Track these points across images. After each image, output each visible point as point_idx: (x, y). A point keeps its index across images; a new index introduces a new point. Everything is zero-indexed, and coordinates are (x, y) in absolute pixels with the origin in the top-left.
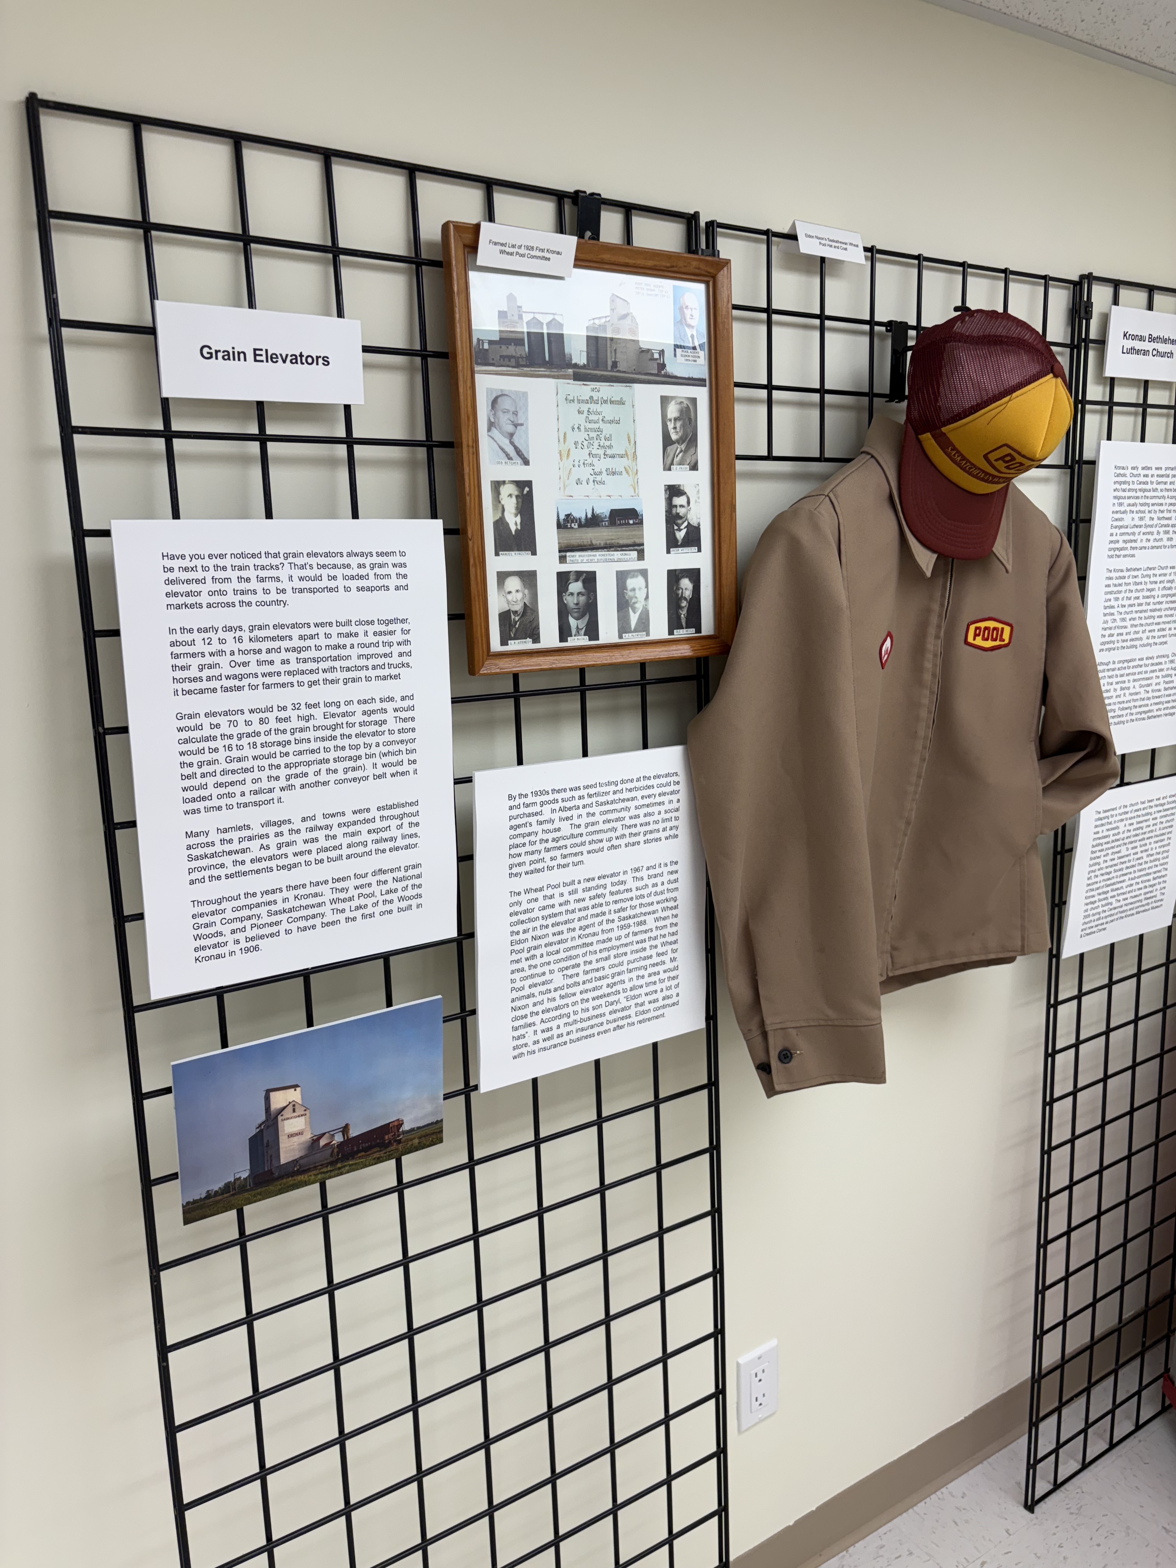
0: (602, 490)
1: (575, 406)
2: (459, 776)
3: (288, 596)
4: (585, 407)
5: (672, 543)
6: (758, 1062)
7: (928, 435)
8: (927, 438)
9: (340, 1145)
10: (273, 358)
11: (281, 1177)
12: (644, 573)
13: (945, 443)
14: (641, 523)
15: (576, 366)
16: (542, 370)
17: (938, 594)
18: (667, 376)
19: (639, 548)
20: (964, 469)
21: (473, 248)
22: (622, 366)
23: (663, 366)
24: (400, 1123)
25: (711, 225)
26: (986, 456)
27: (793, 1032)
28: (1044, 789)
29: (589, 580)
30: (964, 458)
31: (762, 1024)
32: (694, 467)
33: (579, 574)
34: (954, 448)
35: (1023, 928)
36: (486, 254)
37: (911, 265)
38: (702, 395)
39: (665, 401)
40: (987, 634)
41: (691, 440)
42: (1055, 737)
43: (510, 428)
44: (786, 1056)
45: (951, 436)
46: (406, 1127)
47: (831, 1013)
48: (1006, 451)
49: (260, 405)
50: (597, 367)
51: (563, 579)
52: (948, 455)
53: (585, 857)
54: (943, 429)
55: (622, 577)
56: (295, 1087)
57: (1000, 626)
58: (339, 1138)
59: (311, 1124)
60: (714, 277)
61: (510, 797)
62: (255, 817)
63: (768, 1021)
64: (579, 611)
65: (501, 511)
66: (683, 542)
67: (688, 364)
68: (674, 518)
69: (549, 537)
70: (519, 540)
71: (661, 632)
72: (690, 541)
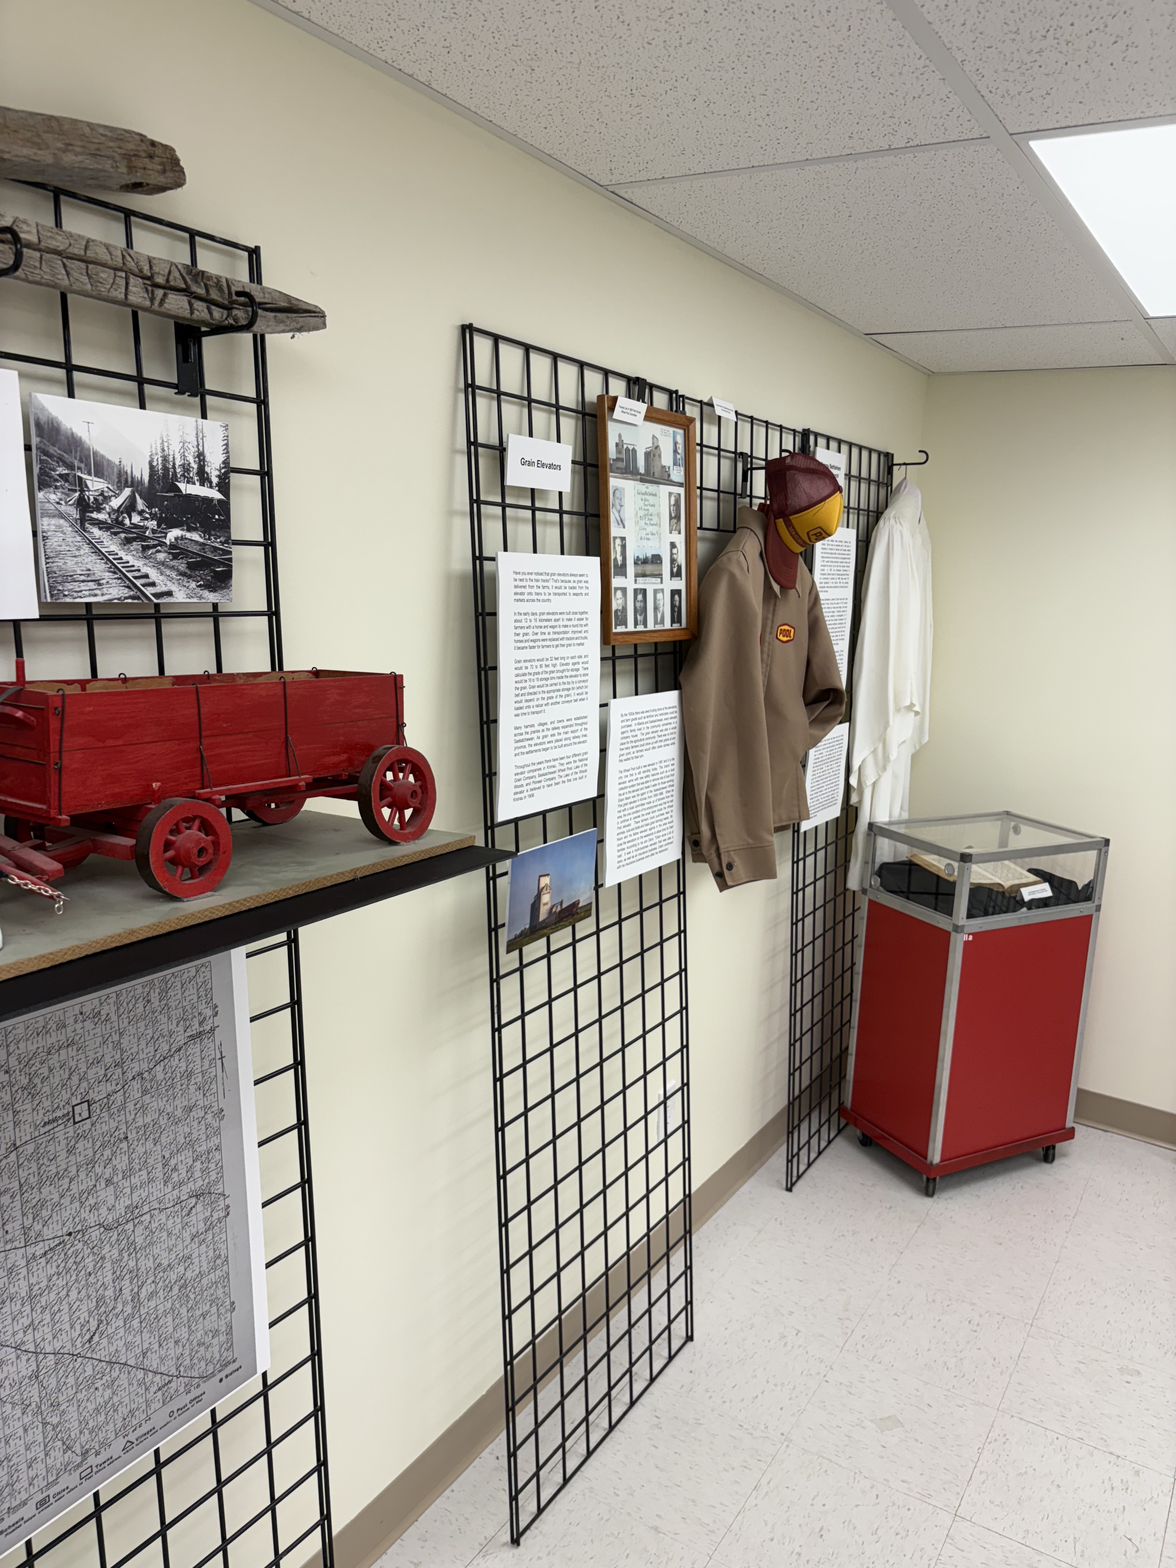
0: (649, 543)
1: (640, 496)
2: (602, 703)
3: (552, 597)
4: (644, 497)
5: (673, 575)
6: (715, 872)
7: (781, 520)
8: (780, 522)
9: (560, 912)
10: (543, 465)
11: (539, 930)
12: (662, 590)
13: (789, 524)
14: (661, 563)
15: (640, 474)
16: (630, 476)
17: (771, 609)
18: (671, 481)
19: (660, 576)
20: (794, 539)
21: (612, 409)
22: (656, 475)
23: (669, 475)
24: (578, 902)
25: (683, 396)
26: (808, 533)
27: (732, 853)
28: (810, 723)
29: (644, 592)
30: (797, 533)
31: (718, 849)
32: (679, 533)
33: (641, 589)
34: (793, 528)
35: (799, 806)
36: (617, 414)
37: (747, 421)
38: (681, 491)
39: (670, 494)
40: (786, 633)
41: (678, 517)
42: (813, 693)
43: (619, 507)
44: (730, 867)
45: (793, 521)
46: (581, 905)
47: (751, 841)
48: (819, 530)
49: (533, 490)
50: (647, 476)
51: (636, 590)
52: (789, 531)
53: (644, 753)
54: (791, 517)
55: (656, 592)
56: (548, 875)
57: (789, 628)
58: (559, 909)
59: (551, 898)
60: (688, 427)
61: (622, 715)
62: (535, 719)
63: (722, 847)
64: (641, 611)
65: (615, 553)
66: (676, 574)
67: (677, 475)
68: (673, 561)
69: (631, 569)
70: (622, 570)
71: (667, 625)
72: (678, 574)
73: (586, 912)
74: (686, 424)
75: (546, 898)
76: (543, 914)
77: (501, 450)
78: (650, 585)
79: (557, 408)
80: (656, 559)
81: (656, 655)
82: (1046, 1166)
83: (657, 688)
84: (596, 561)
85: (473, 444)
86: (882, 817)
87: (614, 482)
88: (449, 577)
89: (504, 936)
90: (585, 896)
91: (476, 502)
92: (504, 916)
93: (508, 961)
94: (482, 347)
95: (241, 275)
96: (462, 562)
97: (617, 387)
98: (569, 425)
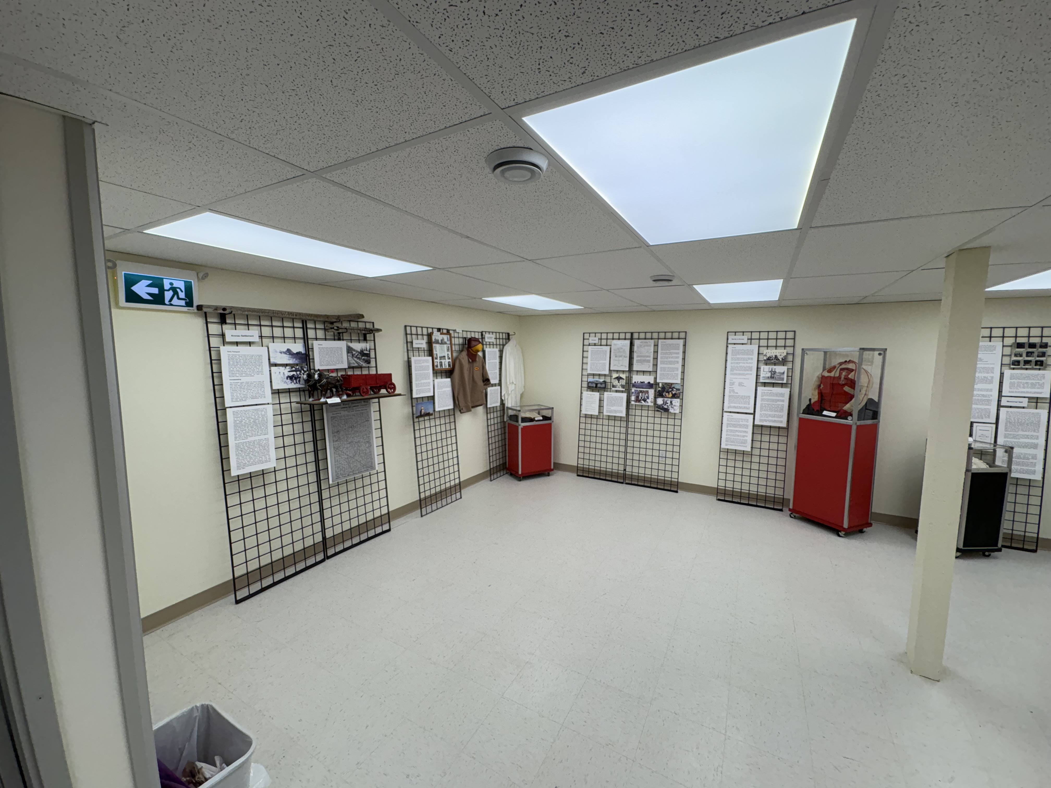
0: (443, 354)
1: (440, 347)
2: (433, 380)
3: (422, 364)
6: (459, 410)
10: (420, 344)
11: (422, 416)
12: (446, 362)
13: (471, 350)
14: (446, 357)
15: (440, 343)
16: (438, 344)
17: (471, 365)
19: (445, 359)
20: (473, 352)
21: (434, 334)
22: (444, 343)
23: (447, 343)
24: (430, 413)
25: (450, 330)
26: (476, 351)
32: (449, 352)
34: (473, 350)
37: (464, 332)
38: (449, 345)
39: (447, 346)
40: (477, 369)
41: (449, 350)
42: (484, 380)
43: (436, 349)
47: (466, 405)
48: (478, 350)
49: (418, 348)
50: (442, 343)
51: (440, 362)
53: (443, 388)
54: (472, 348)
56: (424, 407)
58: (426, 413)
59: (425, 411)
61: (438, 382)
63: (462, 407)
64: (441, 365)
65: (435, 356)
66: (449, 358)
67: (449, 342)
68: (448, 357)
69: (438, 358)
70: (437, 359)
71: (447, 367)
72: (450, 359)
73: (432, 414)
74: (450, 334)
75: (423, 411)
76: (422, 413)
77: (412, 342)
78: (443, 361)
79: (423, 335)
80: (444, 357)
81: (446, 372)
82: (548, 477)
83: (446, 378)
84: (431, 358)
85: (407, 342)
86: (510, 406)
87: (434, 345)
88: (404, 361)
89: (415, 416)
90: (431, 411)
91: (408, 350)
92: (414, 413)
93: (416, 420)
94: (408, 328)
95: (372, 327)
96: (406, 359)
97: (435, 331)
98: (425, 337)
